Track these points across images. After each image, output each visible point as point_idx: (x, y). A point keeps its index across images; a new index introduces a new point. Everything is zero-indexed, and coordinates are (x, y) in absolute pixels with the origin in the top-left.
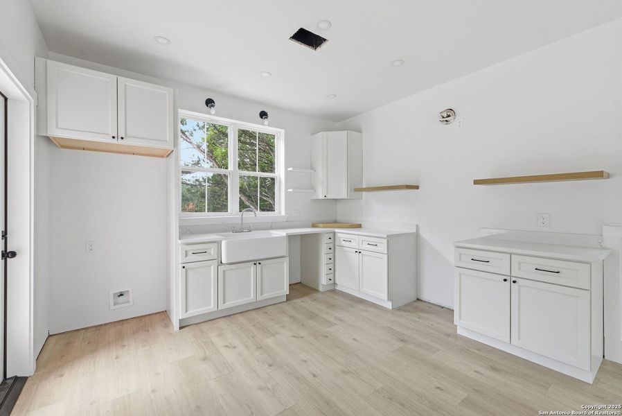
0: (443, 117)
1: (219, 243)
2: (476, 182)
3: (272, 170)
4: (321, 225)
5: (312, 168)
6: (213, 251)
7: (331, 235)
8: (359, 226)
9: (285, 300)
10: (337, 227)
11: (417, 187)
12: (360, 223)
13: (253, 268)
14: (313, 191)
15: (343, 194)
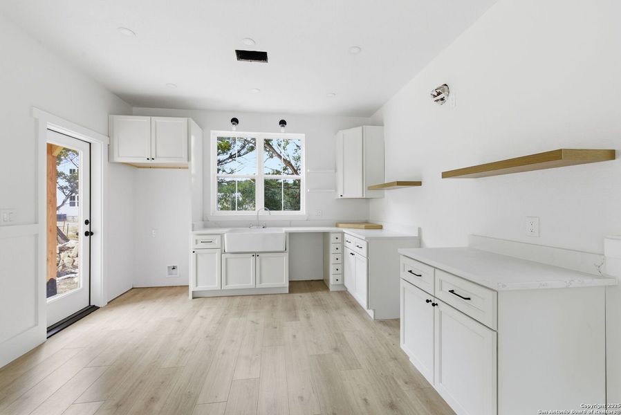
0: (435, 96)
1: (222, 236)
2: (446, 175)
6: (217, 241)
7: (339, 236)
8: (380, 227)
9: (288, 292)
10: (345, 228)
11: (419, 184)
12: (381, 224)
13: (252, 259)
15: (359, 193)
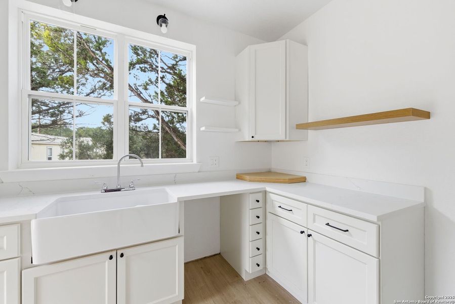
3: (183, 102)
4: (247, 177)
5: (236, 98)
7: (259, 197)
8: (303, 180)
10: (269, 182)
12: (303, 175)
14: (237, 130)
15: (279, 133)
